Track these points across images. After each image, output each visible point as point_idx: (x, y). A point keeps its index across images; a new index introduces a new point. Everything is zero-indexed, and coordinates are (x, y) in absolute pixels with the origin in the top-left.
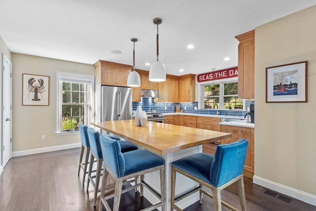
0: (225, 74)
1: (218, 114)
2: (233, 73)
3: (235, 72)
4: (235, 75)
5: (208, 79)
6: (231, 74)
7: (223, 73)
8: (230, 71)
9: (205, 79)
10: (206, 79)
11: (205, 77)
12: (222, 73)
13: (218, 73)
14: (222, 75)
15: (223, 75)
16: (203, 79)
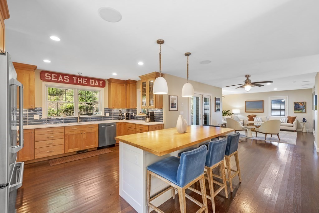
0: (85, 81)
1: (80, 122)
2: (94, 83)
3: (96, 83)
4: (95, 85)
5: (62, 80)
6: (92, 83)
7: (84, 80)
8: (91, 80)
9: (56, 80)
10: (58, 79)
11: (57, 77)
12: (82, 80)
13: (77, 78)
14: (81, 81)
15: (83, 82)
16: (53, 79)
